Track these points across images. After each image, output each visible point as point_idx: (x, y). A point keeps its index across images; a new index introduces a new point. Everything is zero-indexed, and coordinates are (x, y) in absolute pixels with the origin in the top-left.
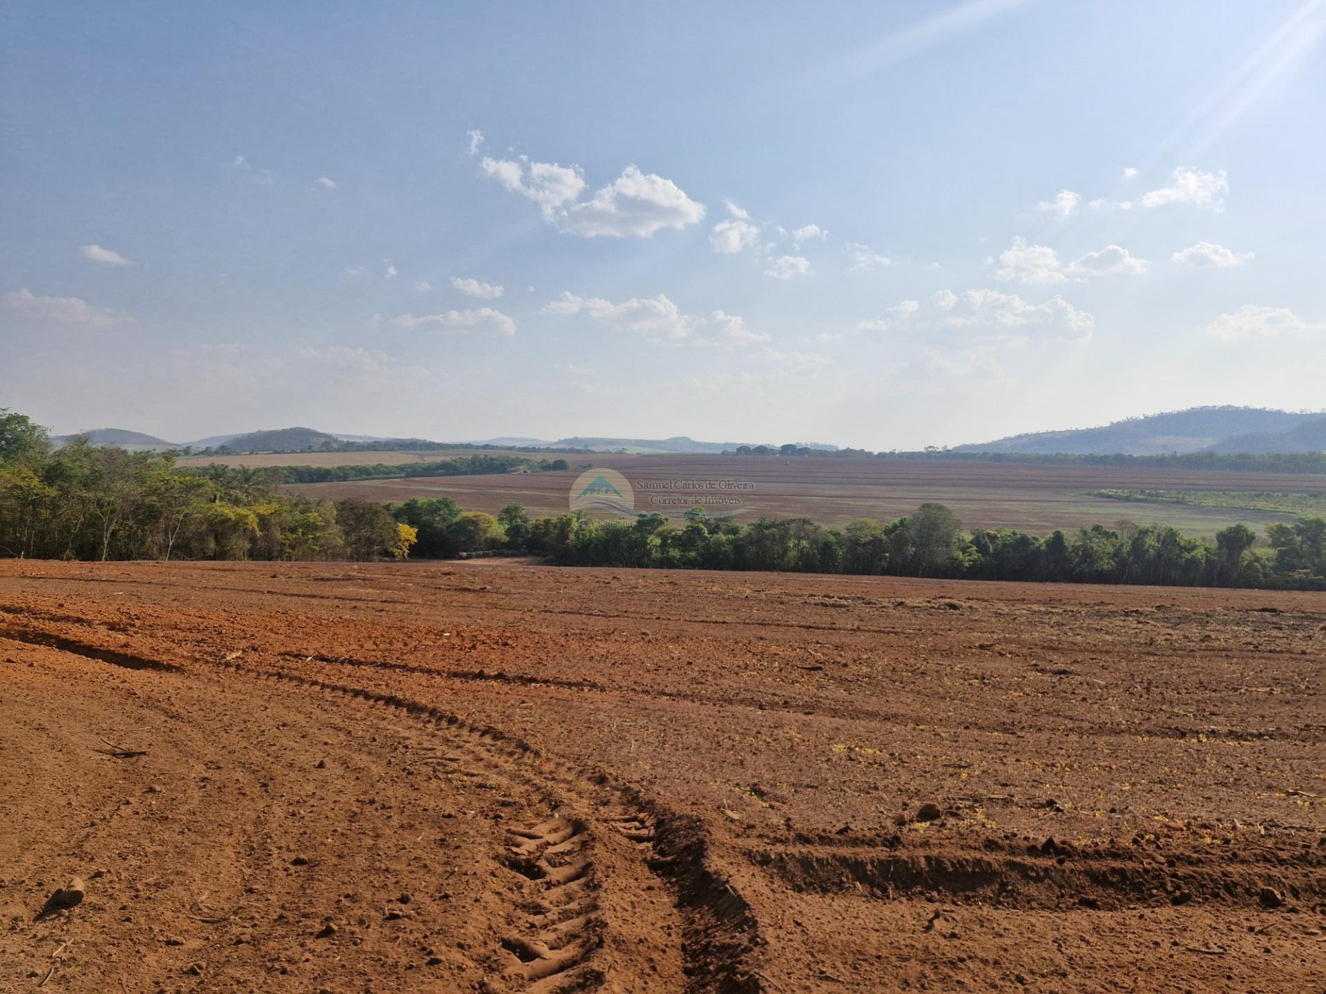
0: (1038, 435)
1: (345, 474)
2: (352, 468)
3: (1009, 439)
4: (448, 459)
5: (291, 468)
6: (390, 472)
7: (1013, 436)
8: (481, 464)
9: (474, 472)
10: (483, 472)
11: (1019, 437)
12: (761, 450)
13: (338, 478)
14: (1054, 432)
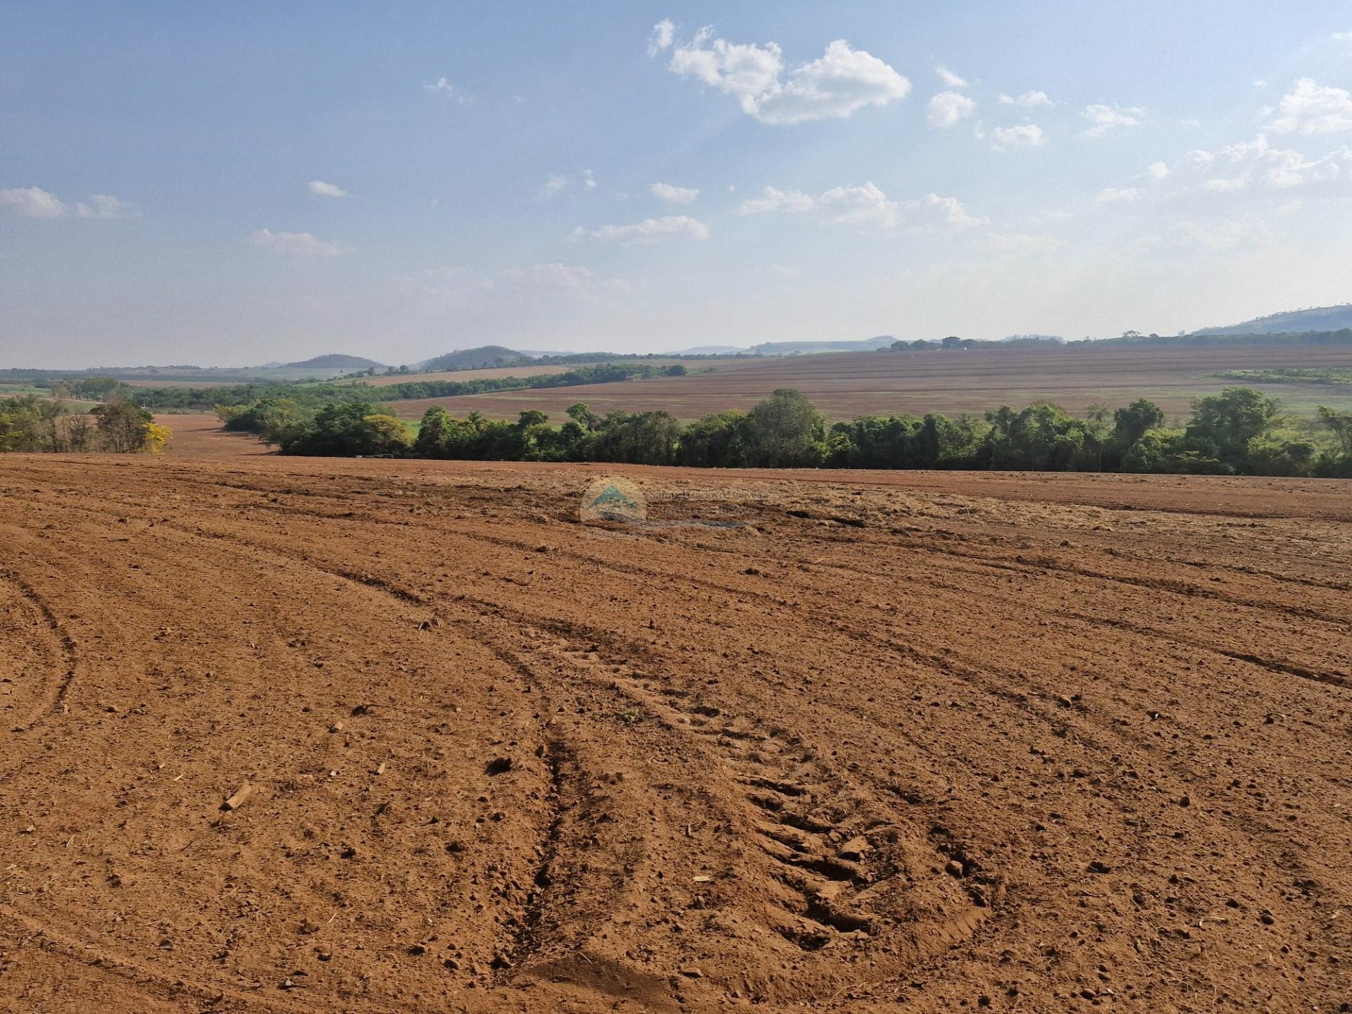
0: (1299, 313)
1: (475, 388)
2: (482, 382)
3: (1263, 319)
4: (573, 371)
5: (423, 383)
6: (519, 385)
7: (1267, 316)
8: (603, 373)
9: (595, 381)
10: (606, 380)
11: (1275, 316)
12: (920, 344)
13: (468, 392)
14: (1319, 309)
